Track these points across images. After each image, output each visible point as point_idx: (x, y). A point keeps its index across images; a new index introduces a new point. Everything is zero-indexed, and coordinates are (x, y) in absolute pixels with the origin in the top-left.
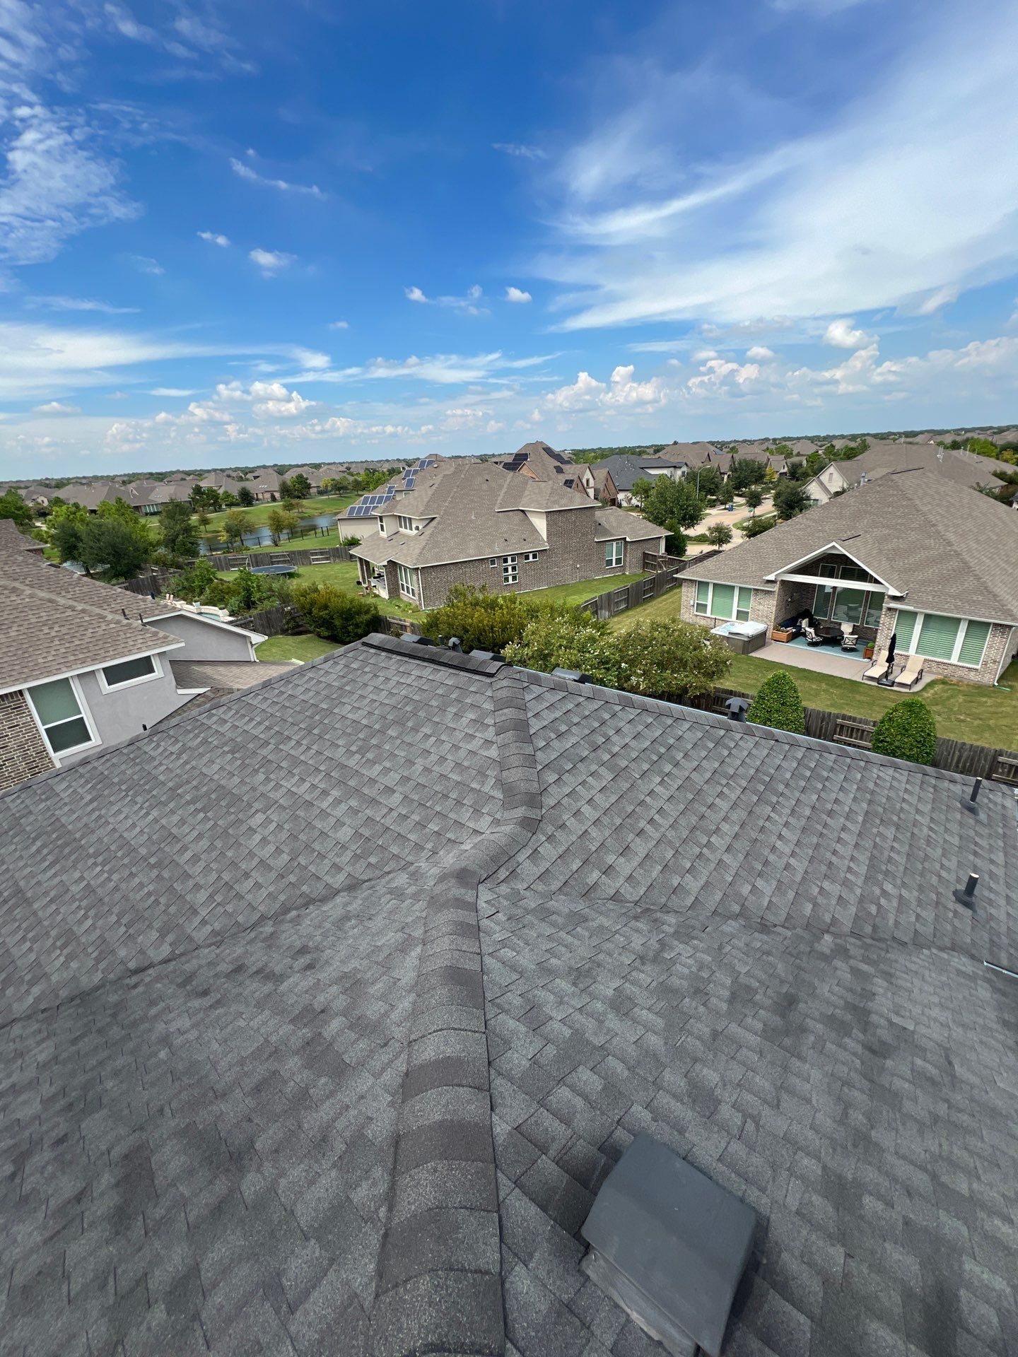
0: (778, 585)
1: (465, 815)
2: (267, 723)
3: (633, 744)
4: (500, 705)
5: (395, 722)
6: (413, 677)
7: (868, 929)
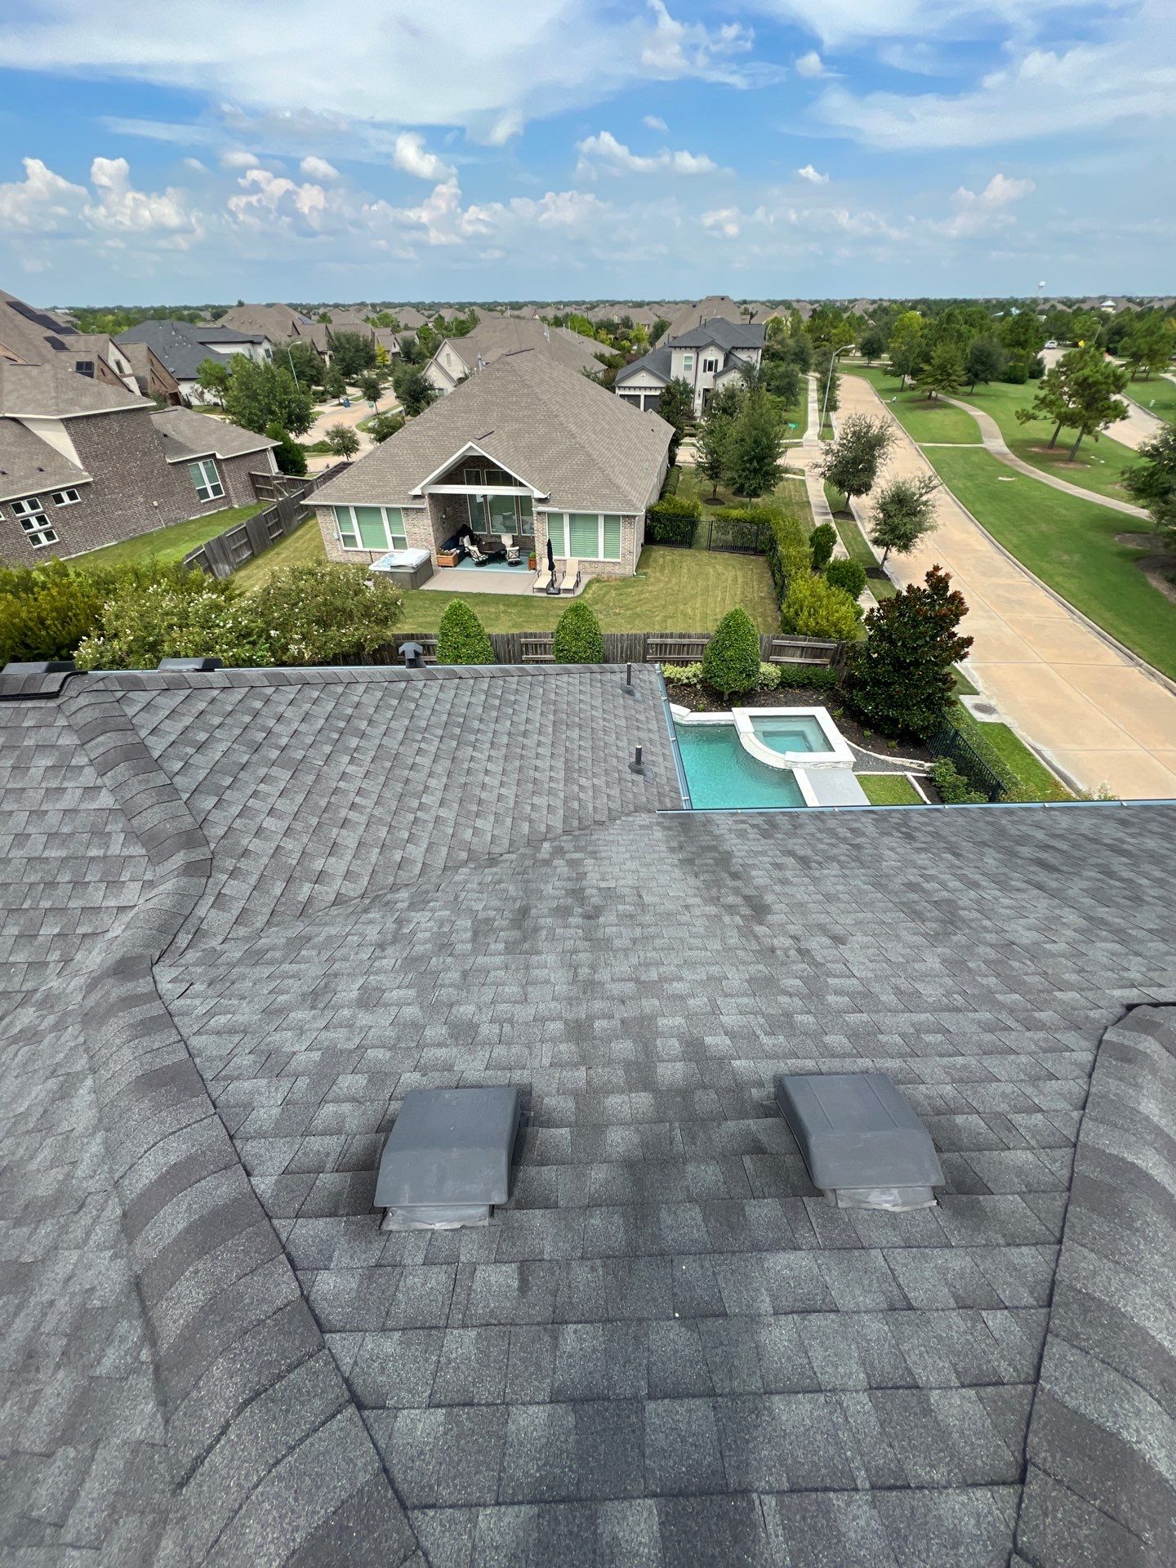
0: (427, 500)
1: (96, 896)
3: (304, 728)
4: (88, 733)
7: (575, 823)
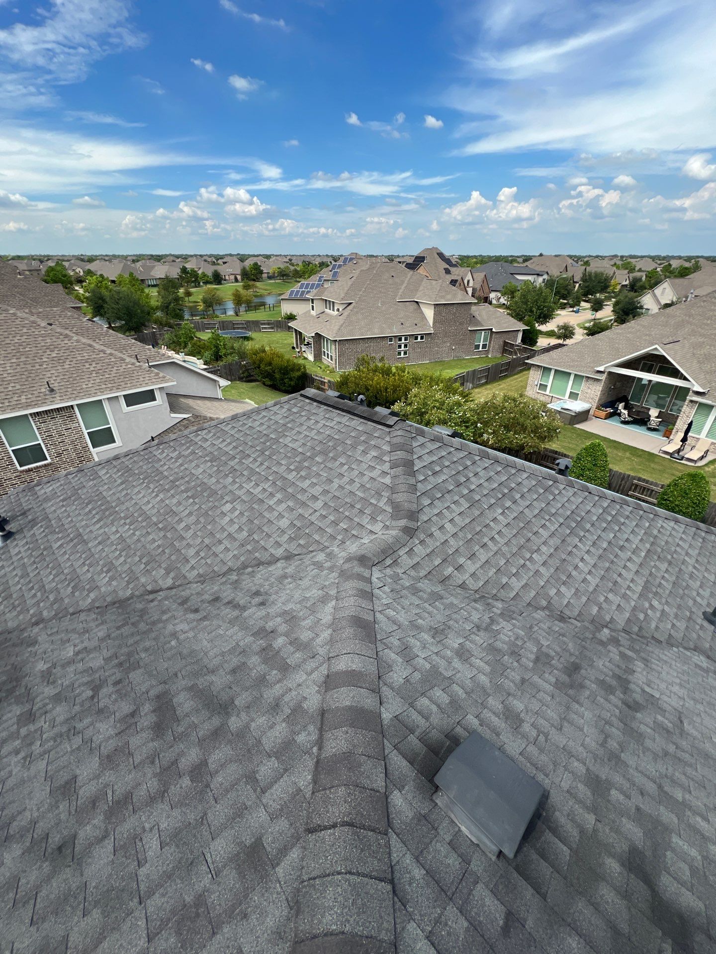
0: (604, 375)
1: (365, 521)
2: (234, 444)
3: (486, 484)
4: (395, 448)
5: (320, 452)
6: (335, 422)
7: (636, 629)
